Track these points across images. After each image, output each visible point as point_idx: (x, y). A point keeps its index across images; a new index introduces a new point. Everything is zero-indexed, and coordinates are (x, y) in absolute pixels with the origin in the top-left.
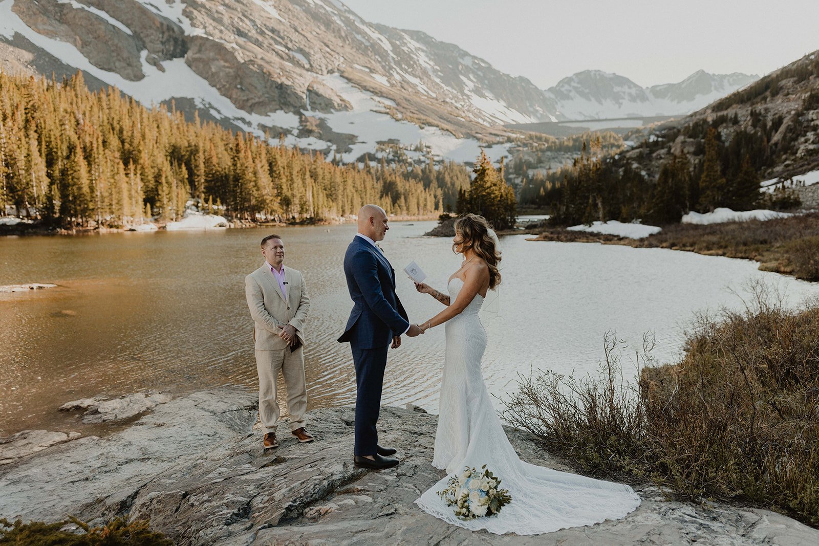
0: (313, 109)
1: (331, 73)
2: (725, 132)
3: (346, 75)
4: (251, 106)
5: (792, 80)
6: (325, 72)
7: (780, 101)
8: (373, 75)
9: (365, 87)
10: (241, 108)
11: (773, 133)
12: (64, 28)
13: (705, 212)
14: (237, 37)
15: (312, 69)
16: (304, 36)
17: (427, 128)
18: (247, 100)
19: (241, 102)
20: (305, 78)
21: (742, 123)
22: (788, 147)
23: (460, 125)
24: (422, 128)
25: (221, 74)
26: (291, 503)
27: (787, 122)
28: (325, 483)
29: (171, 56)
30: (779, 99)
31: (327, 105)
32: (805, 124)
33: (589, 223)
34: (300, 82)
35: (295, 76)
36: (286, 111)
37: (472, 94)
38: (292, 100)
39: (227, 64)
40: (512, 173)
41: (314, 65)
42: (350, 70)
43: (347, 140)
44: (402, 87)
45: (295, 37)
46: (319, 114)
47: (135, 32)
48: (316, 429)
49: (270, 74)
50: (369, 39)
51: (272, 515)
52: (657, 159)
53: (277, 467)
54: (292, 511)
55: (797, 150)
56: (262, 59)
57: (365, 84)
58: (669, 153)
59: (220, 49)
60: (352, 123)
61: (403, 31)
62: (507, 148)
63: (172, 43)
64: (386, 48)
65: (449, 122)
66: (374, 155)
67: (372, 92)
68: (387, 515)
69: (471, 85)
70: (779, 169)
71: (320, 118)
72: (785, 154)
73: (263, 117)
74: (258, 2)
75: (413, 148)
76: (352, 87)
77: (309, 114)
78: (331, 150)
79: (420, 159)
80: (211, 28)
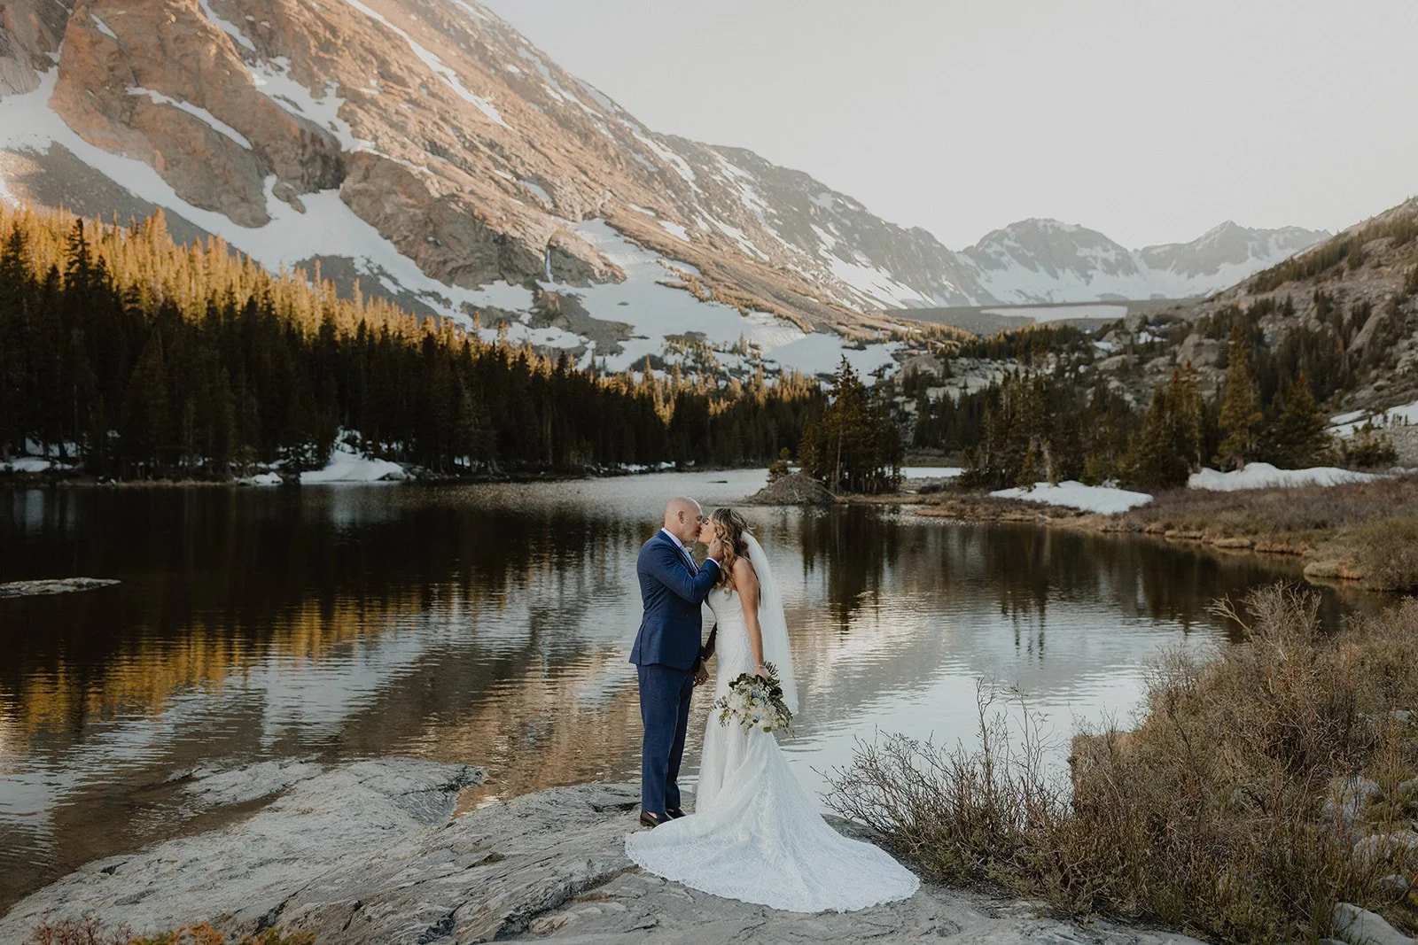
0: (558, 279)
1: (590, 219)
2: (1271, 328)
3: (615, 221)
4: (450, 273)
5: (1386, 241)
6: (580, 217)
7: (1365, 277)
8: (663, 223)
9: (648, 242)
10: (434, 276)
11: (1354, 332)
12: (136, 135)
13: (1230, 468)
14: (429, 155)
15: (555, 211)
16: (545, 155)
17: (752, 314)
18: (445, 262)
19: (434, 266)
20: (545, 226)
21: (1299, 313)
22: (1380, 357)
23: (810, 310)
24: (745, 315)
25: (402, 218)
26: (512, 912)
27: (1377, 313)
28: (561, 886)
29: (319, 186)
30: (1364, 274)
31: (581, 273)
32: (1410, 318)
33: (1029, 484)
34: (537, 232)
35: (528, 222)
36: (512, 281)
37: (833, 257)
38: (521, 263)
39: (411, 201)
40: (898, 394)
41: (561, 204)
42: (622, 213)
43: (613, 333)
44: (711, 244)
45: (529, 156)
46: (566, 289)
47: (256, 145)
48: (550, 816)
49: (485, 218)
50: (655, 160)
51: (485, 929)
52: (1152, 373)
53: (492, 867)
54: (513, 922)
55: (1397, 361)
56: (472, 192)
57: (647, 238)
58: (1173, 363)
59: (400, 175)
60: (624, 304)
61: (715, 148)
62: (892, 351)
63: (319, 162)
64: (685, 177)
65: (791, 304)
66: (661, 359)
67: (660, 252)
68: (645, 928)
69: (830, 241)
70: (1365, 393)
71: (569, 296)
72: (1375, 368)
73: (471, 292)
74: (468, 96)
75: (729, 347)
76: (625, 242)
77: (550, 287)
78: (587, 349)
79: (740, 367)
80: (386, 139)
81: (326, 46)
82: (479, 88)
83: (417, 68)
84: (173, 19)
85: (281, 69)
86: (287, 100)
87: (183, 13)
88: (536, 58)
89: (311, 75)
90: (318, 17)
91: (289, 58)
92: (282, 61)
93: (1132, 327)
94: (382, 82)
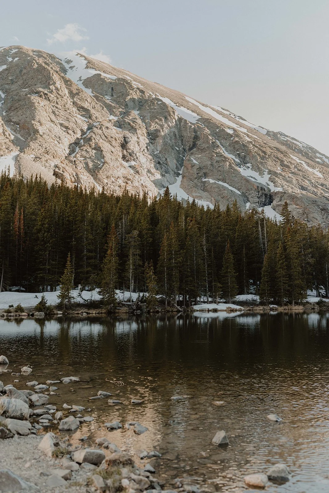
12: (206, 194)
14: (301, 190)
25: (294, 213)
29: (264, 205)
39: (297, 207)
47: (243, 193)
59: (293, 198)
63: (264, 197)
74: (310, 170)
80: (286, 186)
81: (263, 158)
82: (313, 166)
83: (293, 162)
84: (215, 156)
85: (249, 167)
86: (252, 177)
87: (218, 153)
89: (259, 168)
90: (260, 149)
91: (251, 164)
92: (249, 165)
94: (282, 167)
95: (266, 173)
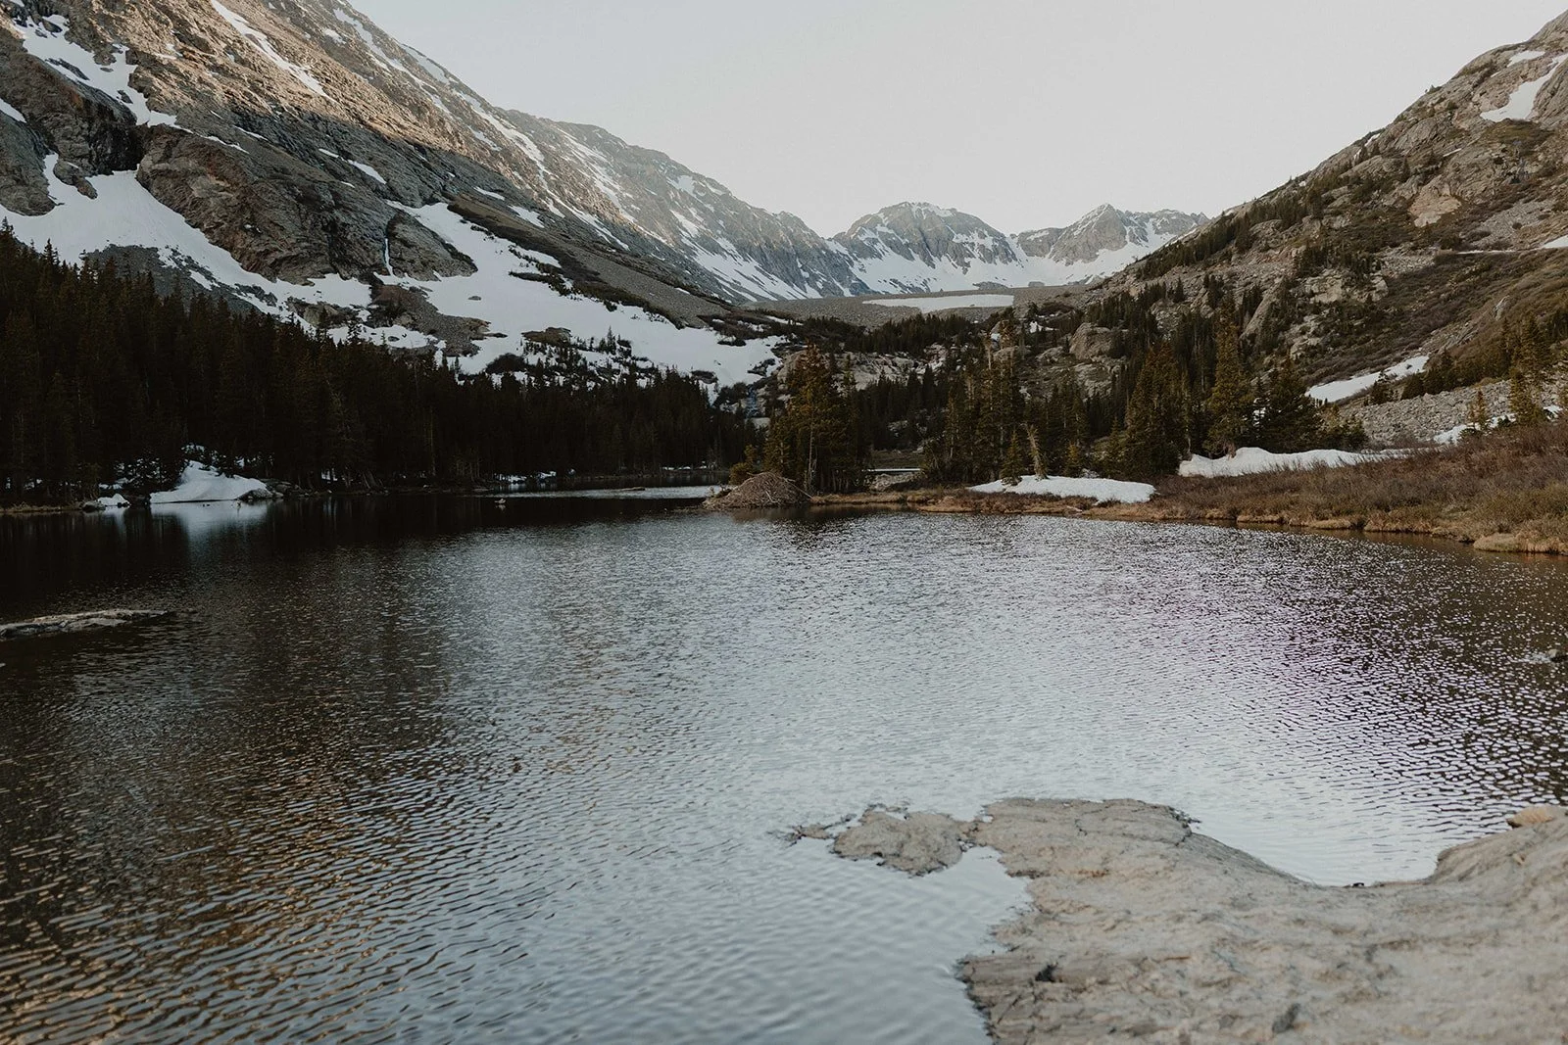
0: (398, 271)
1: (431, 203)
2: (1164, 315)
3: (461, 205)
4: (272, 266)
5: (1272, 223)
6: (419, 200)
7: (1254, 261)
8: (514, 207)
9: (499, 229)
10: (253, 267)
11: (1246, 319)
13: (1218, 454)
15: (392, 195)
16: (376, 131)
17: (621, 307)
18: (267, 253)
19: (253, 258)
20: (381, 211)
21: (1190, 299)
22: (1273, 341)
23: (682, 302)
24: (612, 308)
25: (213, 202)
27: (1268, 297)
29: (109, 166)
30: (1252, 258)
31: (425, 264)
32: (1300, 302)
33: (1014, 477)
34: (372, 218)
35: (360, 207)
36: (345, 274)
38: (356, 253)
39: (222, 184)
40: (782, 392)
41: (397, 187)
42: (467, 197)
43: (466, 331)
44: (569, 231)
45: (358, 132)
46: (409, 282)
47: (32, 117)
50: (496, 137)
52: (1046, 364)
55: (1290, 346)
56: (293, 173)
57: (499, 224)
58: (1066, 353)
59: (209, 153)
60: (475, 298)
61: (561, 125)
62: (773, 346)
63: (109, 139)
64: (531, 157)
65: (661, 296)
66: (521, 359)
67: (514, 239)
69: (692, 227)
71: (412, 289)
72: (1267, 354)
73: (298, 286)
74: (283, 64)
75: (596, 345)
76: (473, 228)
77: (390, 280)
78: (437, 349)
79: (610, 366)
80: (189, 112)
81: (111, 3)
82: (295, 55)
83: (221, 30)
85: (56, 29)
86: (66, 66)
88: (357, 22)
89: (95, 36)
91: (67, 16)
92: (57, 20)
93: (1022, 316)
94: (181, 45)
95: (120, 58)
